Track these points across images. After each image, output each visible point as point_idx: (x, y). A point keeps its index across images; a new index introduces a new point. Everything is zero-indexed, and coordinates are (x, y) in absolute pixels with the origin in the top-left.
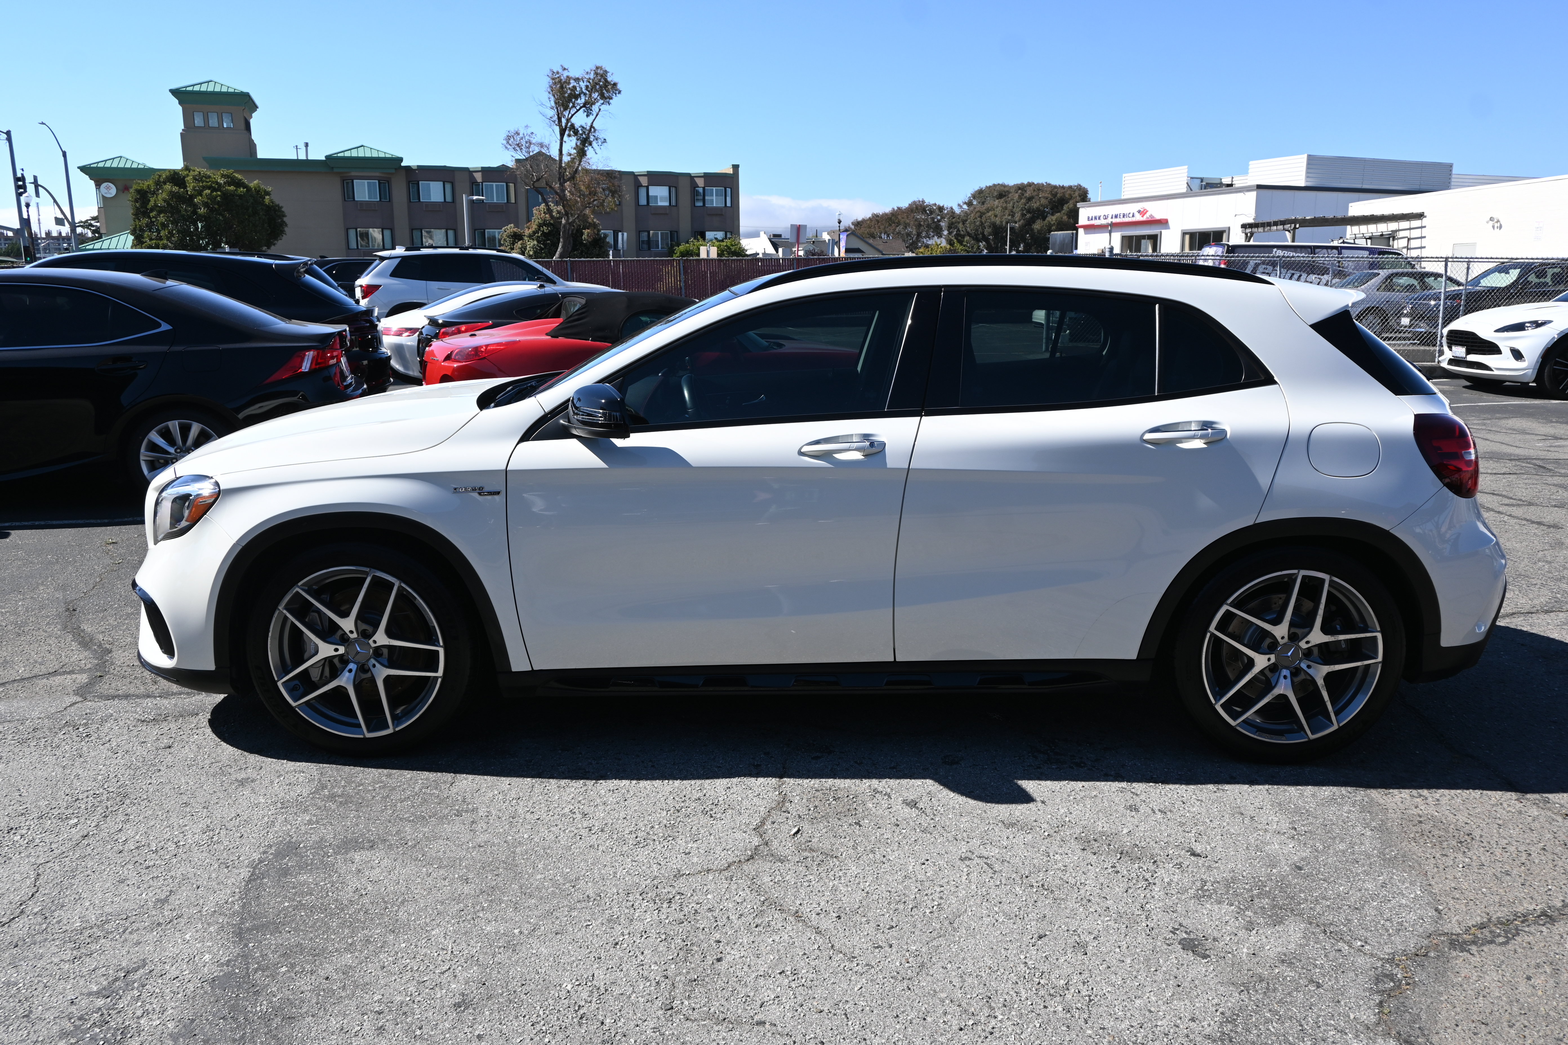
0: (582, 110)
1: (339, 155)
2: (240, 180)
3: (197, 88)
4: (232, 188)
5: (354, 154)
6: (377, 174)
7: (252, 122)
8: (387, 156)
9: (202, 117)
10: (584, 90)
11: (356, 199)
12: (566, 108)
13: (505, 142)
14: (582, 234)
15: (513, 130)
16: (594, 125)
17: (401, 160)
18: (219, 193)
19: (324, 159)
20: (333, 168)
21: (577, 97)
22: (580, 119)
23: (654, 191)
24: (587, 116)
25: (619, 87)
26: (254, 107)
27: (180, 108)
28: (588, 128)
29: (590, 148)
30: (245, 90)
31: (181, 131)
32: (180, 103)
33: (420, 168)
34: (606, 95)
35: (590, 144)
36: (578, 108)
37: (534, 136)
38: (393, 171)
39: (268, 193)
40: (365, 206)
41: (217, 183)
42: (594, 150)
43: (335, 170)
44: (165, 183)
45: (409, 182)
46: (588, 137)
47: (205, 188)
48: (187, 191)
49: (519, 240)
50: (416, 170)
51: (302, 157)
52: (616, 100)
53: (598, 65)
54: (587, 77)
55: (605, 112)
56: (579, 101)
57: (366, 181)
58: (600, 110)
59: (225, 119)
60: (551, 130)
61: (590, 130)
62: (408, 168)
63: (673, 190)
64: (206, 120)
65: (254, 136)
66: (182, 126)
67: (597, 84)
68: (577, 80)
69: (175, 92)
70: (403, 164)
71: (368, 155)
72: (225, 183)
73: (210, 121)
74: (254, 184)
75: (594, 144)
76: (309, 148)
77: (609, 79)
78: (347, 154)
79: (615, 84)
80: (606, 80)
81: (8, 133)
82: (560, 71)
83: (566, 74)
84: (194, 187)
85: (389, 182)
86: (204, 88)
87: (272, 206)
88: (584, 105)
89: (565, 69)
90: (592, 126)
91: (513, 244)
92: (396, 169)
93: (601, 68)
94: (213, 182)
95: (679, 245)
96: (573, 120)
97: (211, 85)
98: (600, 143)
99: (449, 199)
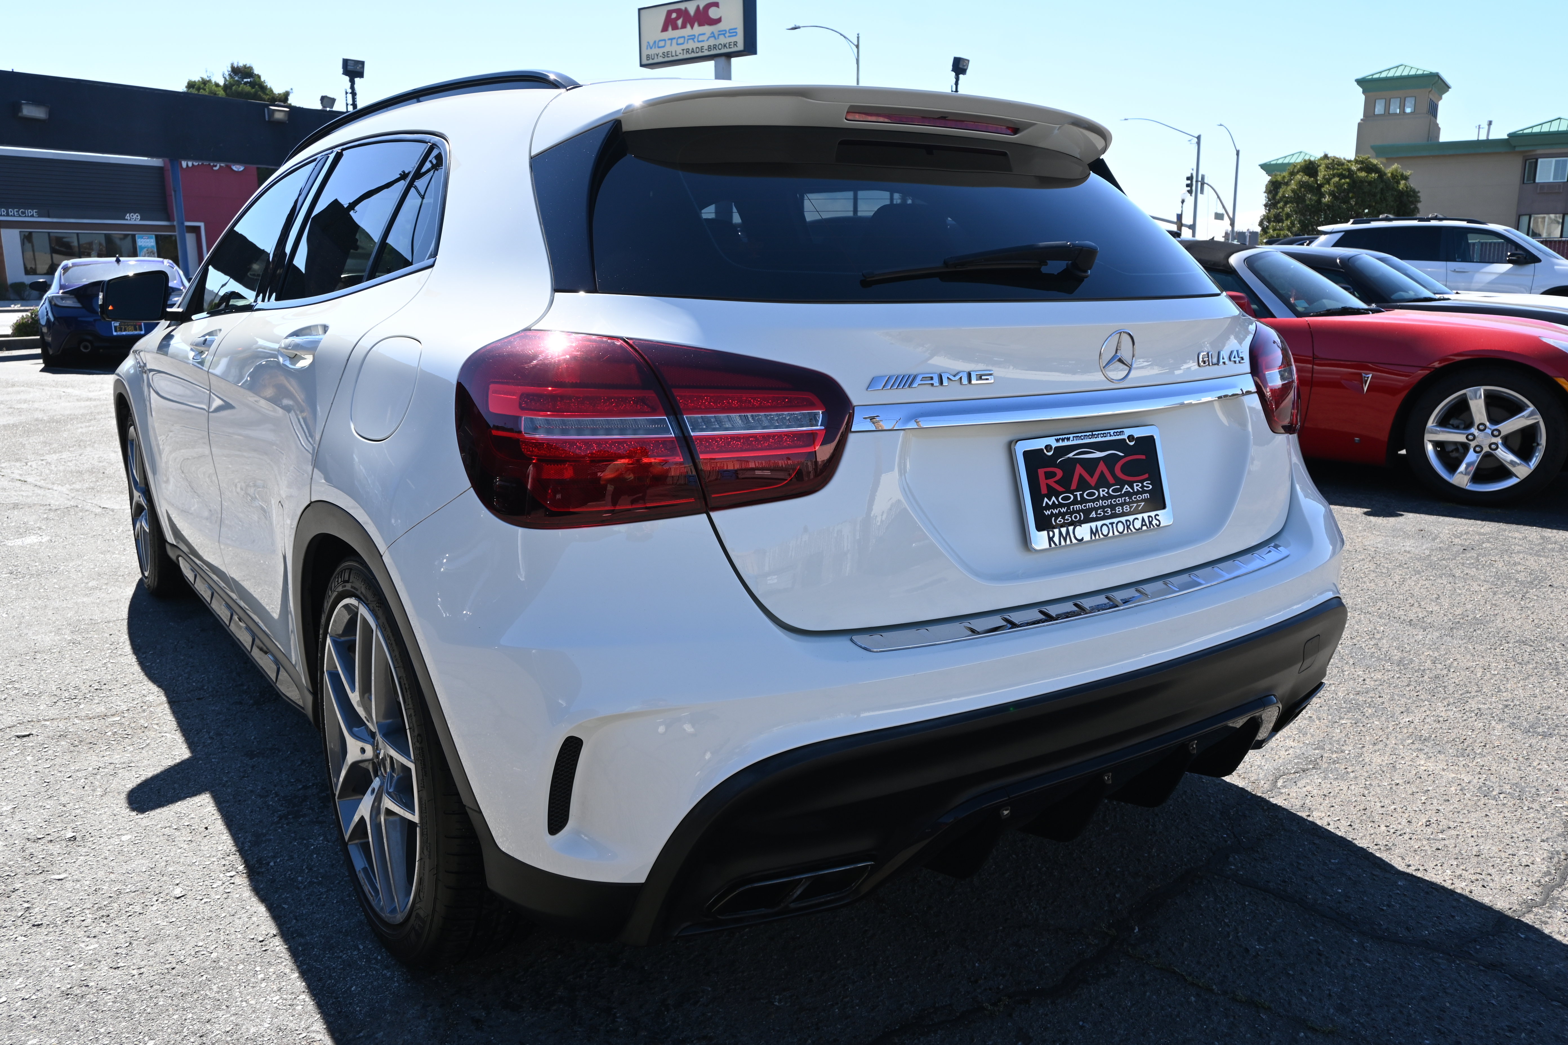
1: (1525, 131)
2: (1375, 165)
3: (1383, 75)
4: (1363, 174)
5: (1545, 129)
7: (1441, 105)
9: (1383, 104)
11: (1537, 181)
18: (1348, 180)
19: (1506, 137)
20: (1515, 147)
26: (1445, 87)
27: (1363, 97)
30: (1434, 71)
31: (1359, 121)
32: (1364, 92)
39: (1406, 178)
40: (1549, 189)
41: (1349, 170)
43: (1517, 149)
44: (1298, 172)
47: (1334, 176)
48: (1317, 180)
51: (1483, 137)
57: (1554, 160)
59: (1408, 104)
64: (1387, 107)
65: (1440, 120)
66: (1360, 116)
69: (1360, 82)
71: (1562, 128)
72: (1358, 170)
73: (1392, 108)
74: (1390, 169)
76: (1492, 126)
78: (1536, 130)
84: (1325, 175)
86: (1391, 74)
87: (1407, 191)
94: (1345, 170)
97: (1401, 68)
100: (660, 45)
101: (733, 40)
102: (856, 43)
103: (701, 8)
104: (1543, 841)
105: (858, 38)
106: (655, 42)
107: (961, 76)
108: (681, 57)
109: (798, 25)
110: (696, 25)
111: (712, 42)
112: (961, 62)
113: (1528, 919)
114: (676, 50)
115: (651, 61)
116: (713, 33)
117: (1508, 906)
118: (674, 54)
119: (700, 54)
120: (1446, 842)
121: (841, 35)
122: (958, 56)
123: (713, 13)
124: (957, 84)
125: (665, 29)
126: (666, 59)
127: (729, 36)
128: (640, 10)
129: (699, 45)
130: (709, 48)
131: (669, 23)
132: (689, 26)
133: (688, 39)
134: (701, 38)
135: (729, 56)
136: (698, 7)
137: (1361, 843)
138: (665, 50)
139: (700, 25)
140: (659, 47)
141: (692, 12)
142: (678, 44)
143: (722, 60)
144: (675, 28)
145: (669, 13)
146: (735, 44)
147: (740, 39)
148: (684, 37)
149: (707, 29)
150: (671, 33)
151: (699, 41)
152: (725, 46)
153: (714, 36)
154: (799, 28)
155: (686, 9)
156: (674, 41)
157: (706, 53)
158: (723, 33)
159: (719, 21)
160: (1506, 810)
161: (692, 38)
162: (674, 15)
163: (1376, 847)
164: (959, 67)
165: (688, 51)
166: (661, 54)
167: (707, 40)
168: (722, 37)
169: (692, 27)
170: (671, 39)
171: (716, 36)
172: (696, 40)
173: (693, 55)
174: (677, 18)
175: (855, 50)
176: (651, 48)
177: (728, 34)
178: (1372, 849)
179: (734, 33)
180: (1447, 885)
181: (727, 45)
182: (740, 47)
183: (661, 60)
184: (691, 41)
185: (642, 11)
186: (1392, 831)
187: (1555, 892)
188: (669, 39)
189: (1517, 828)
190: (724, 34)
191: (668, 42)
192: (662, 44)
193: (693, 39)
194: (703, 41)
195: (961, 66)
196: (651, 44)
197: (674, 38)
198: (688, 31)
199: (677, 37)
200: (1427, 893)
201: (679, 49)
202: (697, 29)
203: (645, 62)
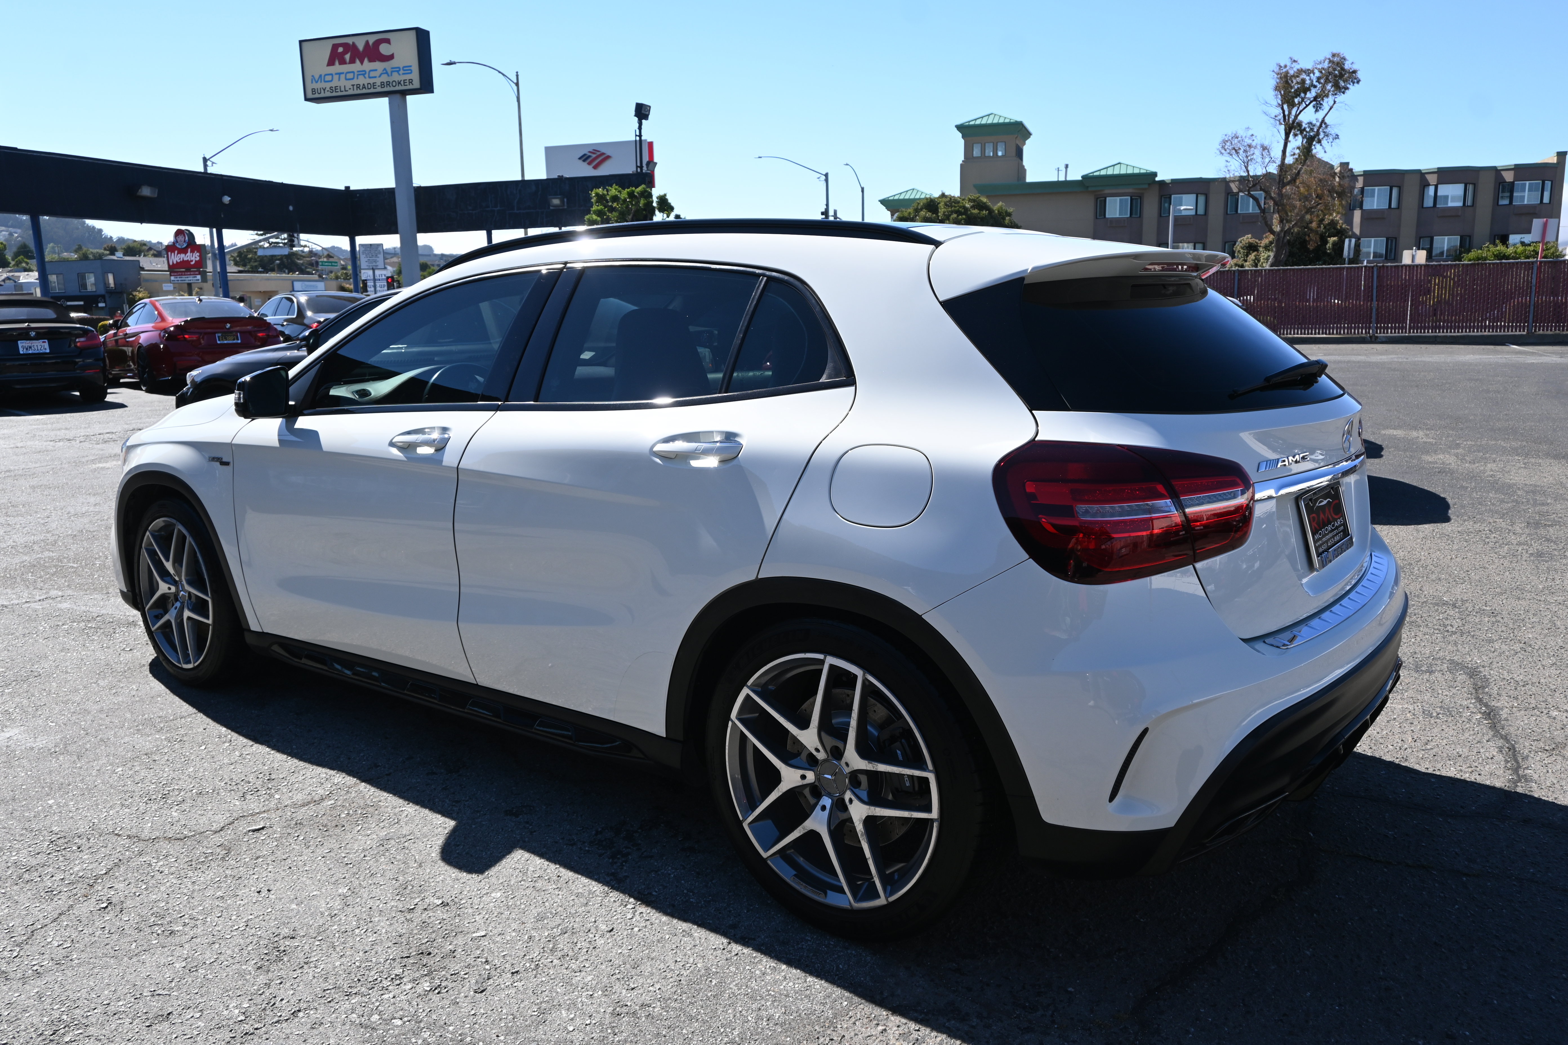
0: (1312, 104)
1: (1095, 174)
2: (985, 203)
3: (978, 122)
4: (976, 211)
5: (1110, 172)
6: (1130, 190)
7: (1026, 149)
8: (1142, 171)
9: (980, 148)
10: (1315, 83)
11: (1107, 216)
12: (1292, 105)
13: (1220, 147)
14: (1327, 242)
15: (1230, 132)
16: (1326, 120)
17: (1155, 174)
18: (964, 216)
19: (1080, 179)
20: (1088, 187)
21: (1306, 90)
22: (1308, 116)
23: (1446, 190)
24: (1317, 111)
25: (1360, 75)
26: (1027, 134)
27: (962, 141)
28: (1318, 124)
29: (1318, 146)
30: (1019, 119)
31: (961, 162)
32: (963, 137)
33: (1175, 182)
34: (1342, 84)
35: (1319, 141)
36: (1307, 103)
37: (1254, 138)
38: (1146, 186)
39: (1009, 215)
40: (1116, 223)
41: (964, 207)
42: (1323, 148)
43: (1090, 189)
44: (921, 209)
45: (1162, 196)
46: (1318, 134)
47: (952, 212)
48: (938, 216)
49: (1254, 251)
50: (1169, 183)
51: (1062, 178)
52: (1353, 89)
53: (1335, 52)
54: (1320, 67)
55: (1340, 105)
56: (1308, 95)
57: (1118, 199)
58: (1335, 102)
59: (999, 148)
60: (1275, 130)
61: (1321, 126)
62: (1162, 183)
63: (1470, 188)
64: (983, 150)
65: (1026, 162)
66: (962, 158)
67: (1330, 73)
68: (1309, 72)
69: (960, 128)
70: (1157, 179)
71: (1123, 172)
72: (972, 207)
73: (987, 151)
75: (1324, 142)
76: (1068, 169)
77: (1346, 67)
78: (1103, 173)
79: (1355, 72)
80: (1343, 69)
81: (826, 175)
82: (1289, 64)
83: (1296, 67)
84: (944, 212)
85: (1141, 197)
86: (984, 121)
88: (1315, 99)
89: (1295, 61)
90: (1323, 121)
91: (1247, 256)
92: (1149, 184)
93: (1338, 55)
94: (960, 207)
95: (1469, 251)
96: (1300, 118)
97: (992, 117)
98: (1331, 140)
99: (1201, 211)
100: (326, 80)
101: (408, 77)
102: (515, 81)
103: (371, 43)
104: (1487, 741)
105: (517, 76)
106: (321, 76)
107: (644, 121)
108: (351, 92)
109: (453, 60)
110: (366, 60)
111: (385, 78)
112: (643, 109)
113: (1520, 790)
114: (345, 84)
115: (317, 96)
116: (385, 69)
117: (1503, 785)
118: (343, 89)
119: (372, 90)
120: (1435, 750)
121: (500, 72)
122: (640, 102)
123: (384, 49)
124: (640, 128)
125: (331, 63)
126: (334, 94)
127: (403, 74)
128: (301, 42)
129: (372, 81)
130: (382, 84)
131: (335, 57)
132: (358, 61)
133: (358, 75)
134: (372, 74)
135: (404, 93)
136: (367, 42)
137: (1388, 758)
138: (333, 84)
139: (370, 61)
140: (325, 82)
141: (361, 47)
142: (346, 79)
143: (398, 97)
144: (343, 62)
145: (335, 47)
146: (411, 81)
147: (415, 76)
148: (353, 72)
149: (378, 66)
150: (337, 68)
151: (370, 77)
152: (399, 83)
153: (387, 73)
154: (454, 63)
155: (353, 43)
156: (343, 76)
157: (379, 89)
158: (397, 70)
159: (391, 57)
160: (1451, 725)
161: (363, 73)
162: (341, 50)
163: (1398, 760)
164: (642, 112)
165: (358, 86)
166: (328, 89)
167: (380, 76)
168: (395, 74)
169: (362, 63)
170: (340, 74)
171: (390, 73)
172: (367, 76)
173: (364, 91)
174: (345, 53)
175: (515, 88)
176: (317, 82)
177: (401, 72)
178: (1397, 761)
179: (407, 69)
180: (1458, 776)
181: (402, 83)
182: (416, 84)
183: (328, 94)
184: (361, 77)
185: (304, 44)
186: (1398, 748)
187: (1520, 772)
188: (336, 74)
189: (1467, 735)
190: (398, 71)
191: (336, 77)
192: (328, 78)
193: (364, 75)
194: (375, 77)
195: (643, 112)
196: (317, 77)
197: (343, 73)
198: (357, 66)
199: (345, 72)
200: (1452, 784)
201: (348, 84)
202: (367, 65)
203: (310, 96)
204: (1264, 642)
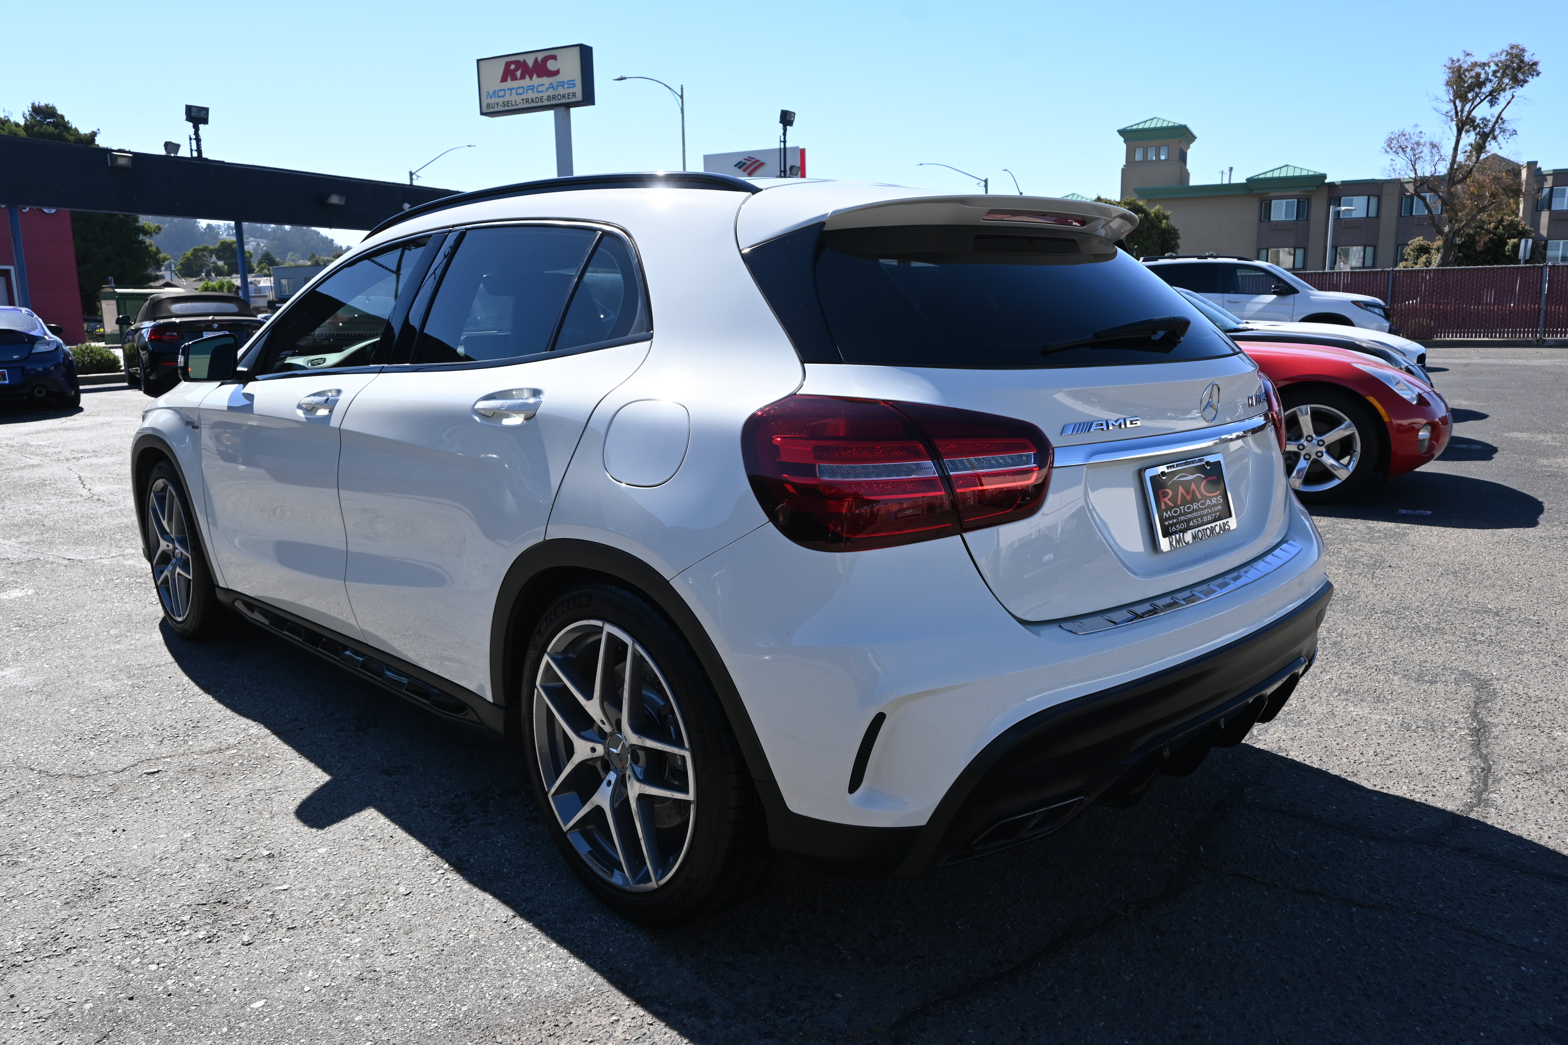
0: (1487, 99)
1: (1260, 177)
2: (1141, 207)
3: (1141, 126)
5: (1276, 174)
6: (1297, 193)
7: (1190, 153)
8: (1310, 173)
9: (1142, 152)
10: (1490, 77)
11: (1272, 219)
12: (1464, 100)
13: (1385, 145)
14: (1506, 244)
15: (1397, 130)
16: (1503, 116)
17: (1324, 176)
19: (1245, 182)
20: (1252, 190)
21: (1481, 85)
22: (1483, 111)
24: (1491, 106)
25: (1540, 67)
26: (1191, 138)
27: (1125, 146)
28: (1494, 120)
29: (1493, 142)
30: (1183, 123)
31: (1122, 167)
32: (1125, 142)
33: (1345, 184)
34: (1521, 77)
35: (1495, 138)
36: (1482, 98)
37: (1422, 135)
38: (1315, 188)
39: (1167, 218)
40: (1281, 226)
42: (1499, 144)
43: (1254, 192)
45: (1331, 198)
46: (1493, 130)
49: (1425, 253)
50: (1339, 185)
51: (1226, 182)
52: (1532, 81)
53: (1514, 43)
54: (1496, 59)
55: (1519, 99)
56: (1484, 90)
57: (1284, 201)
58: (1513, 96)
59: (1162, 152)
60: (1447, 127)
61: (1496, 122)
62: (1332, 185)
64: (1145, 154)
65: (1189, 166)
66: (1123, 162)
67: (1507, 67)
68: (1484, 65)
69: (1122, 132)
70: (1327, 181)
71: (1290, 174)
73: (1149, 155)
74: (1153, 210)
75: (1500, 138)
76: (1233, 172)
77: (1526, 59)
78: (1269, 175)
79: (1535, 64)
80: (1522, 61)
81: (986, 181)
82: (1462, 58)
83: (1470, 60)
85: (1308, 200)
86: (1147, 126)
87: (1168, 229)
88: (1491, 93)
89: (1468, 54)
90: (1499, 117)
91: (1418, 258)
92: (1318, 186)
93: (1517, 47)
96: (1474, 113)
97: (1155, 121)
98: (1508, 135)
99: (1373, 213)
100: (500, 95)
101: (571, 90)
102: (680, 94)
103: (539, 60)
104: (1461, 760)
105: (682, 89)
106: (495, 91)
107: (788, 127)
108: (521, 106)
109: (624, 76)
110: (535, 76)
111: (551, 92)
112: (788, 115)
113: (1473, 815)
114: (516, 99)
115: (491, 110)
116: (551, 84)
117: (1456, 808)
118: (514, 103)
119: (539, 104)
120: (1394, 766)
121: (666, 86)
122: (785, 109)
123: (551, 65)
124: (785, 134)
125: (504, 79)
126: (506, 108)
127: (568, 88)
128: (478, 61)
129: (539, 95)
130: (549, 98)
131: (508, 74)
132: (527, 77)
133: (527, 90)
134: (540, 89)
135: (568, 106)
136: (536, 59)
137: (1335, 772)
138: (505, 99)
139: (539, 76)
140: (499, 97)
141: (530, 64)
142: (517, 94)
143: (562, 110)
144: (514, 78)
145: (508, 64)
146: (574, 95)
147: (578, 90)
148: (523, 87)
149: (546, 81)
150: (510, 83)
151: (538, 92)
152: (564, 96)
153: (553, 87)
154: (625, 78)
155: (524, 61)
156: (514, 91)
157: (546, 103)
158: (562, 84)
159: (557, 73)
160: (1426, 740)
161: (532, 88)
162: (513, 67)
163: (1346, 774)
164: (787, 119)
165: (527, 101)
166: (501, 103)
167: (547, 91)
168: (560, 88)
169: (531, 78)
170: (511, 89)
171: (555, 87)
172: (535, 90)
173: (533, 105)
174: (516, 70)
175: (680, 100)
176: (491, 97)
177: (566, 86)
178: (1344, 776)
179: (571, 83)
180: (1407, 796)
181: (566, 96)
182: (579, 97)
183: (501, 108)
184: (530, 92)
185: (481, 62)
186: (1352, 761)
187: (1484, 795)
188: (508, 89)
189: (1440, 752)
190: (563, 86)
191: (508, 92)
192: (501, 93)
193: (532, 89)
194: (543, 91)
195: (788, 118)
196: (491, 94)
197: (514, 89)
198: (527, 82)
199: (516, 87)
200: (1396, 804)
201: (519, 99)
202: (536, 81)
203: (485, 110)
204: (1060, 627)
